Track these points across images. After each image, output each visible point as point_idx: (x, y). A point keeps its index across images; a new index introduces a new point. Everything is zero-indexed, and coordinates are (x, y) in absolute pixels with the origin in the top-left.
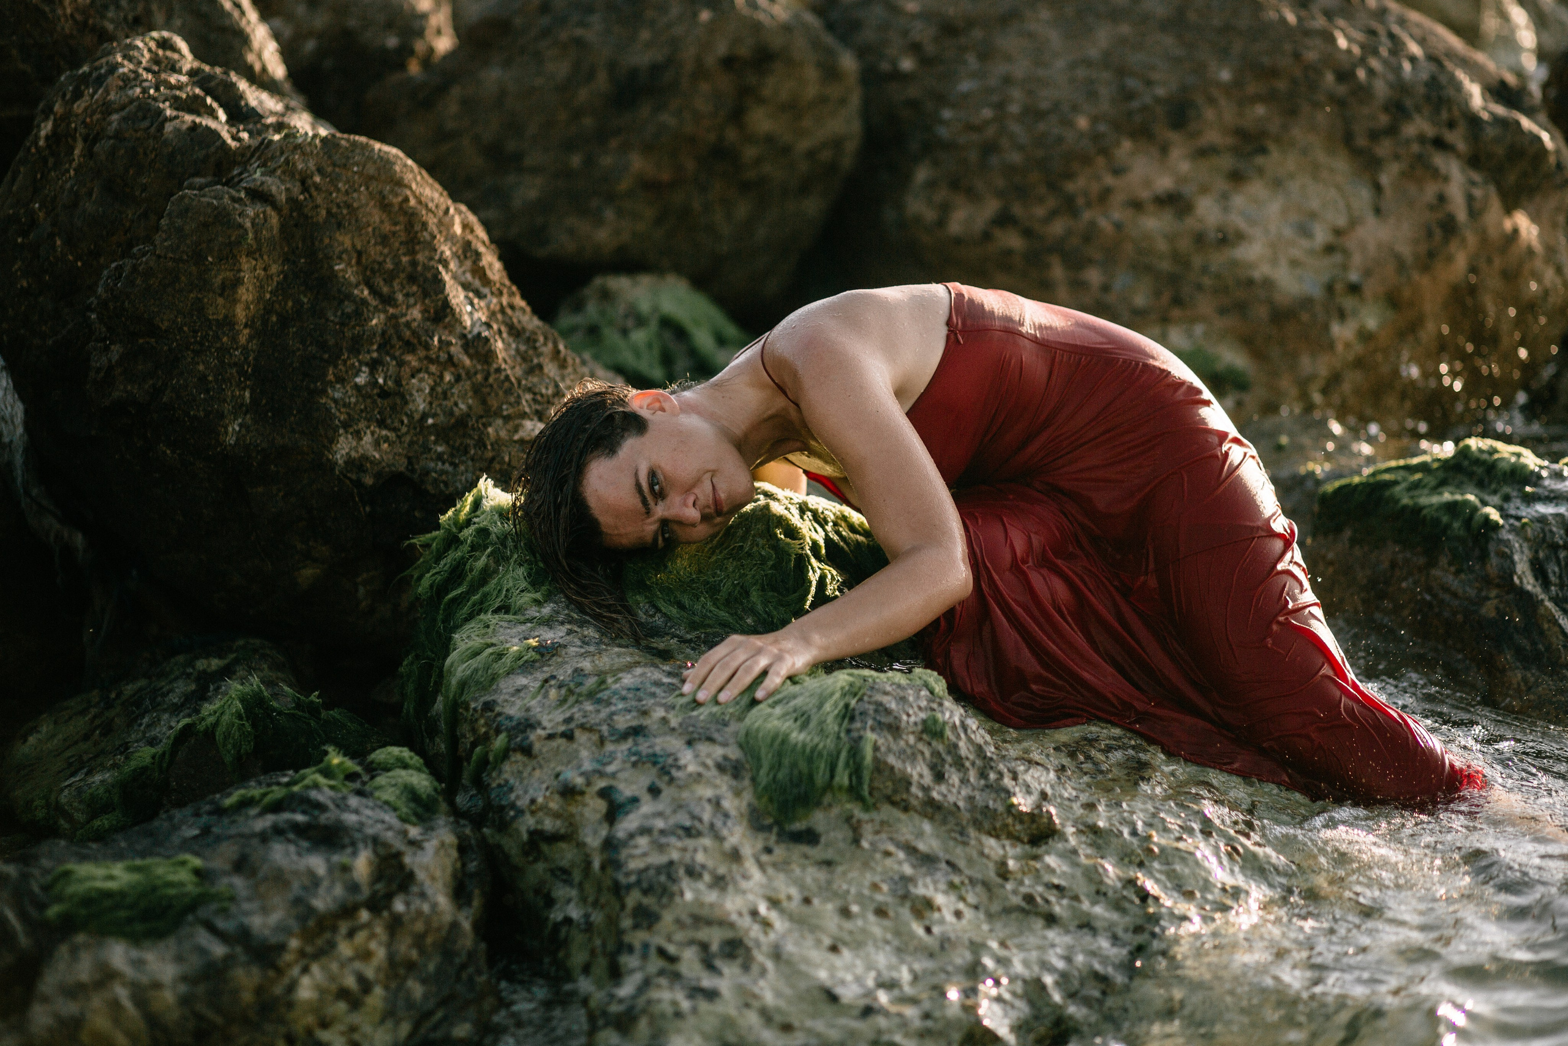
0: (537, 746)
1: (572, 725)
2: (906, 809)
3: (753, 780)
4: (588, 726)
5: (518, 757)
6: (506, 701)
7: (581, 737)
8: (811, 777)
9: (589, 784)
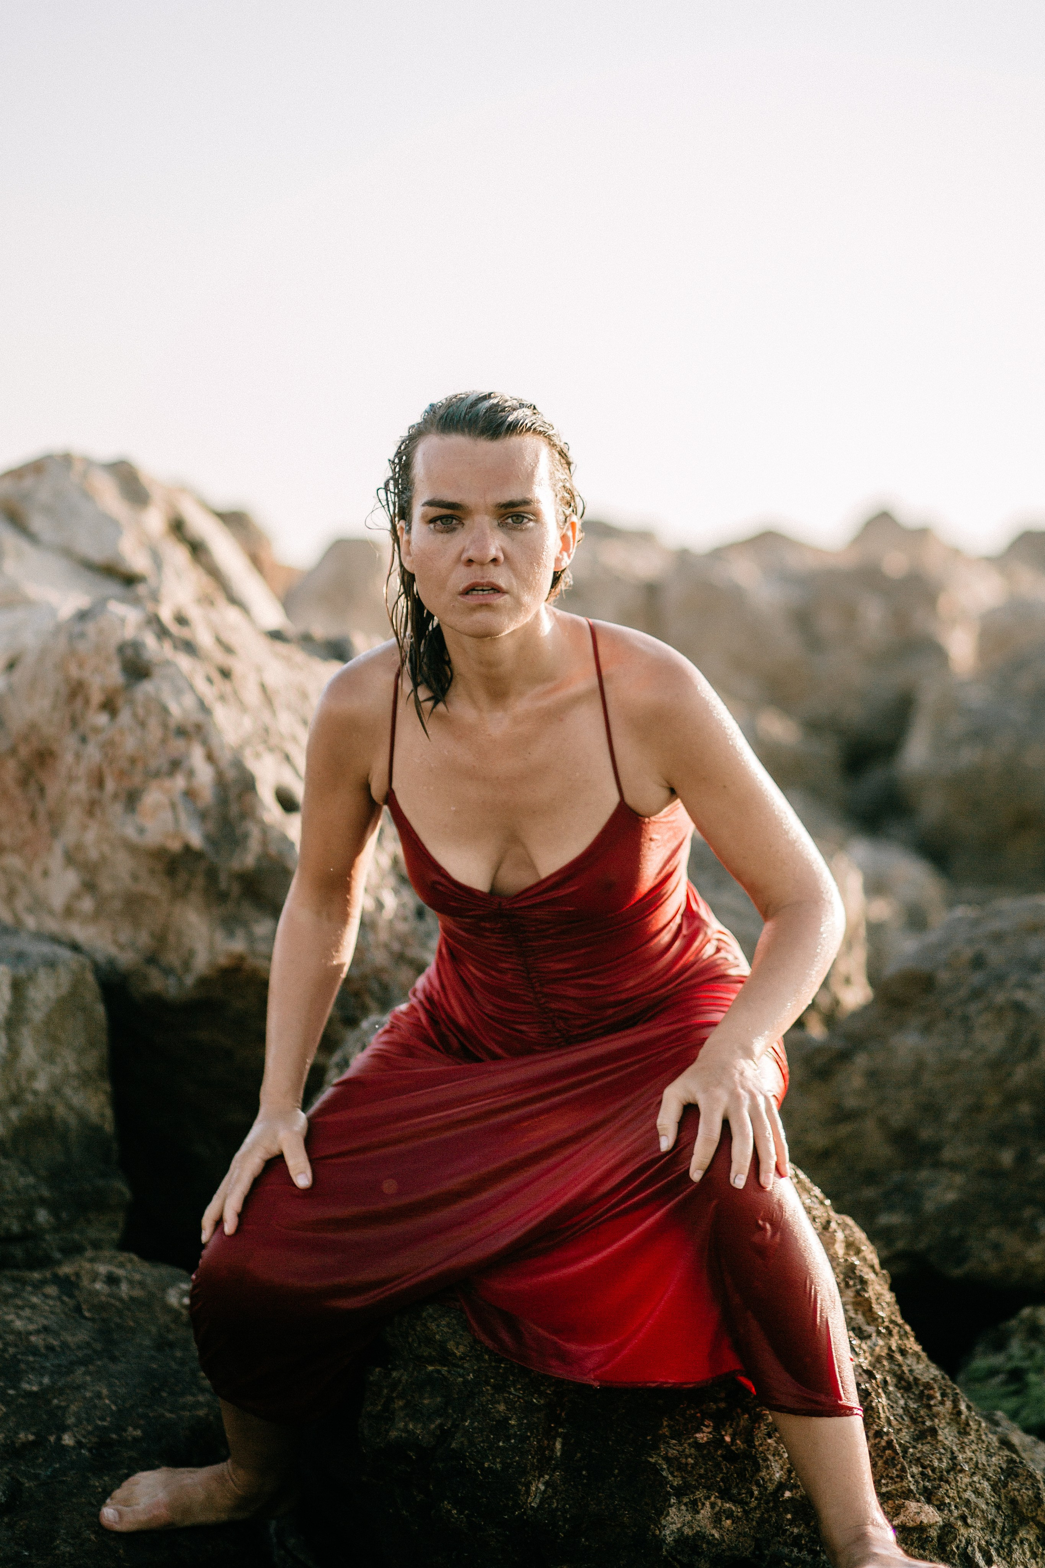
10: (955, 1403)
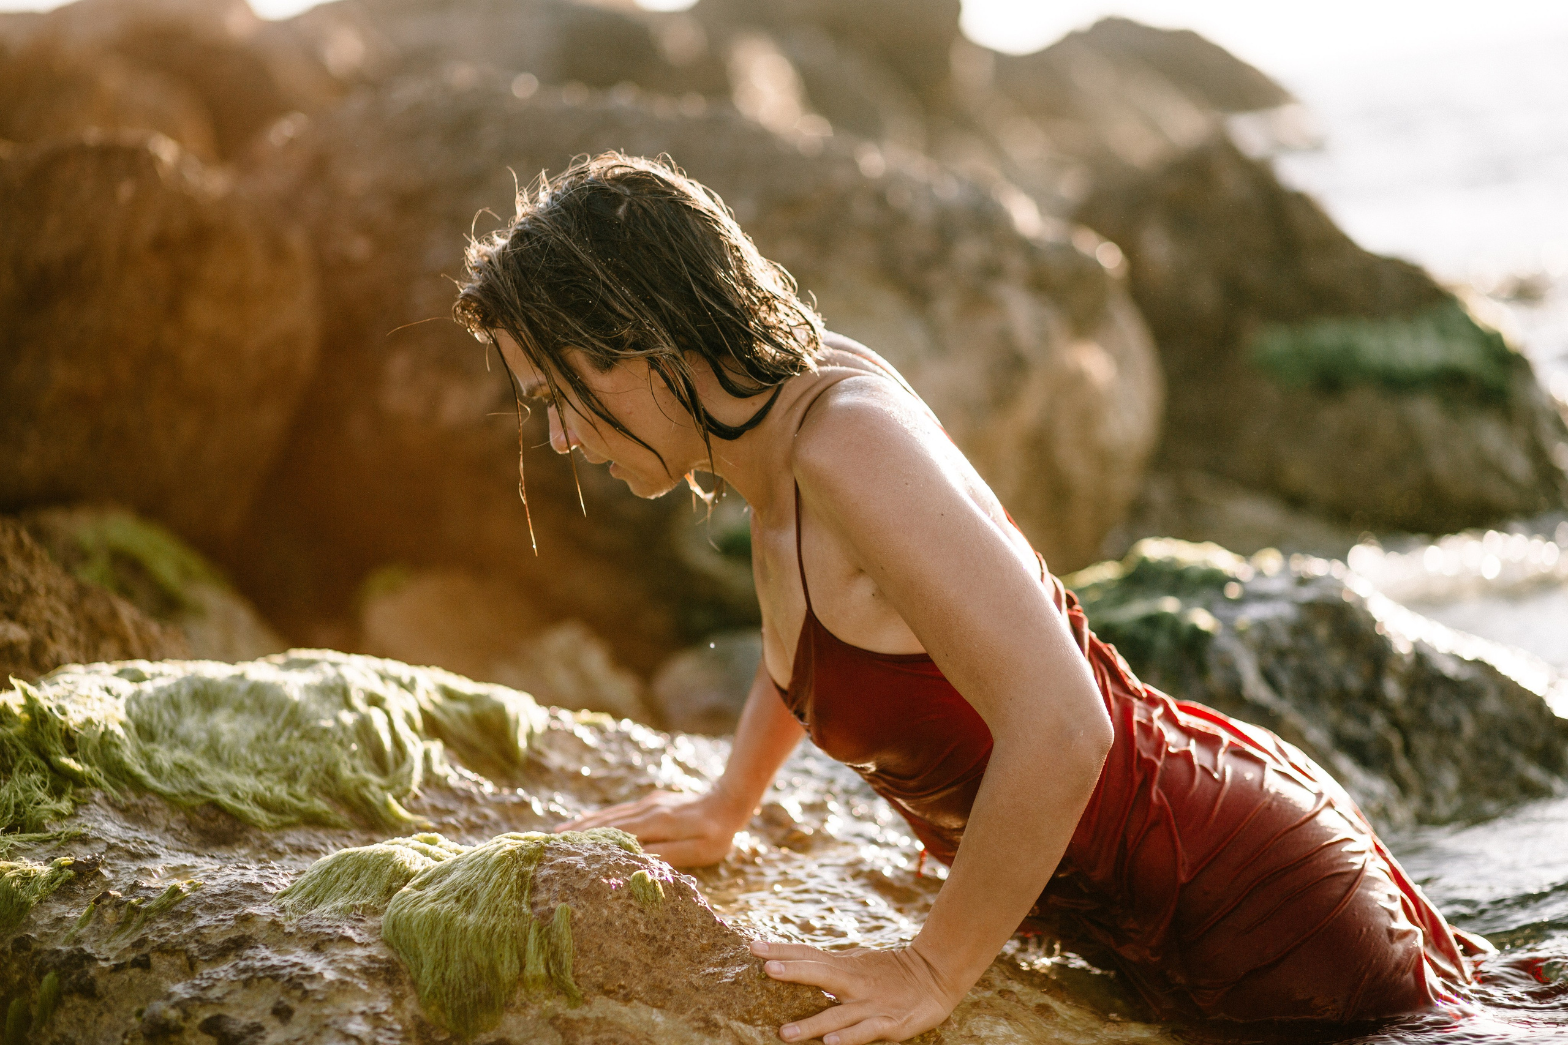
0: (101, 982)
1: (146, 950)
2: (627, 999)
3: (414, 984)
4: (169, 947)
5: (77, 1000)
6: (46, 934)
7: (161, 963)
8: (493, 970)
9: (187, 1016)
10: (17, 534)
